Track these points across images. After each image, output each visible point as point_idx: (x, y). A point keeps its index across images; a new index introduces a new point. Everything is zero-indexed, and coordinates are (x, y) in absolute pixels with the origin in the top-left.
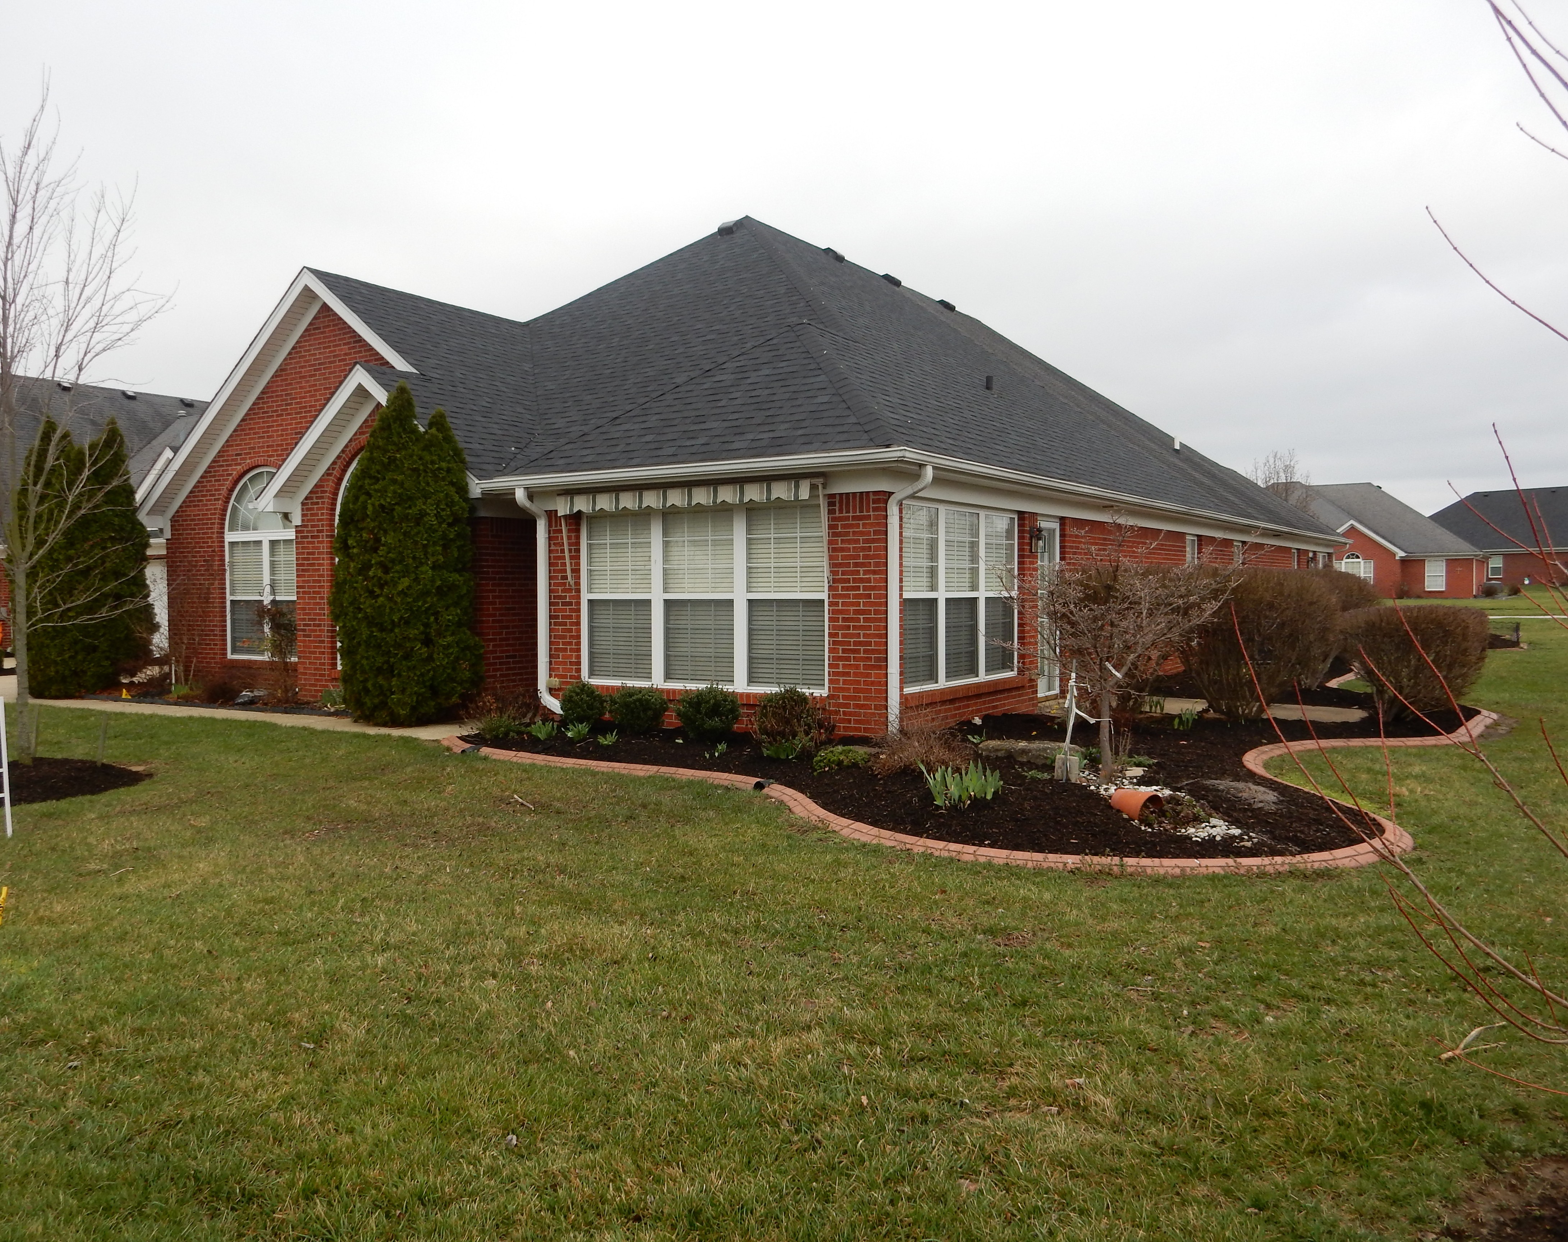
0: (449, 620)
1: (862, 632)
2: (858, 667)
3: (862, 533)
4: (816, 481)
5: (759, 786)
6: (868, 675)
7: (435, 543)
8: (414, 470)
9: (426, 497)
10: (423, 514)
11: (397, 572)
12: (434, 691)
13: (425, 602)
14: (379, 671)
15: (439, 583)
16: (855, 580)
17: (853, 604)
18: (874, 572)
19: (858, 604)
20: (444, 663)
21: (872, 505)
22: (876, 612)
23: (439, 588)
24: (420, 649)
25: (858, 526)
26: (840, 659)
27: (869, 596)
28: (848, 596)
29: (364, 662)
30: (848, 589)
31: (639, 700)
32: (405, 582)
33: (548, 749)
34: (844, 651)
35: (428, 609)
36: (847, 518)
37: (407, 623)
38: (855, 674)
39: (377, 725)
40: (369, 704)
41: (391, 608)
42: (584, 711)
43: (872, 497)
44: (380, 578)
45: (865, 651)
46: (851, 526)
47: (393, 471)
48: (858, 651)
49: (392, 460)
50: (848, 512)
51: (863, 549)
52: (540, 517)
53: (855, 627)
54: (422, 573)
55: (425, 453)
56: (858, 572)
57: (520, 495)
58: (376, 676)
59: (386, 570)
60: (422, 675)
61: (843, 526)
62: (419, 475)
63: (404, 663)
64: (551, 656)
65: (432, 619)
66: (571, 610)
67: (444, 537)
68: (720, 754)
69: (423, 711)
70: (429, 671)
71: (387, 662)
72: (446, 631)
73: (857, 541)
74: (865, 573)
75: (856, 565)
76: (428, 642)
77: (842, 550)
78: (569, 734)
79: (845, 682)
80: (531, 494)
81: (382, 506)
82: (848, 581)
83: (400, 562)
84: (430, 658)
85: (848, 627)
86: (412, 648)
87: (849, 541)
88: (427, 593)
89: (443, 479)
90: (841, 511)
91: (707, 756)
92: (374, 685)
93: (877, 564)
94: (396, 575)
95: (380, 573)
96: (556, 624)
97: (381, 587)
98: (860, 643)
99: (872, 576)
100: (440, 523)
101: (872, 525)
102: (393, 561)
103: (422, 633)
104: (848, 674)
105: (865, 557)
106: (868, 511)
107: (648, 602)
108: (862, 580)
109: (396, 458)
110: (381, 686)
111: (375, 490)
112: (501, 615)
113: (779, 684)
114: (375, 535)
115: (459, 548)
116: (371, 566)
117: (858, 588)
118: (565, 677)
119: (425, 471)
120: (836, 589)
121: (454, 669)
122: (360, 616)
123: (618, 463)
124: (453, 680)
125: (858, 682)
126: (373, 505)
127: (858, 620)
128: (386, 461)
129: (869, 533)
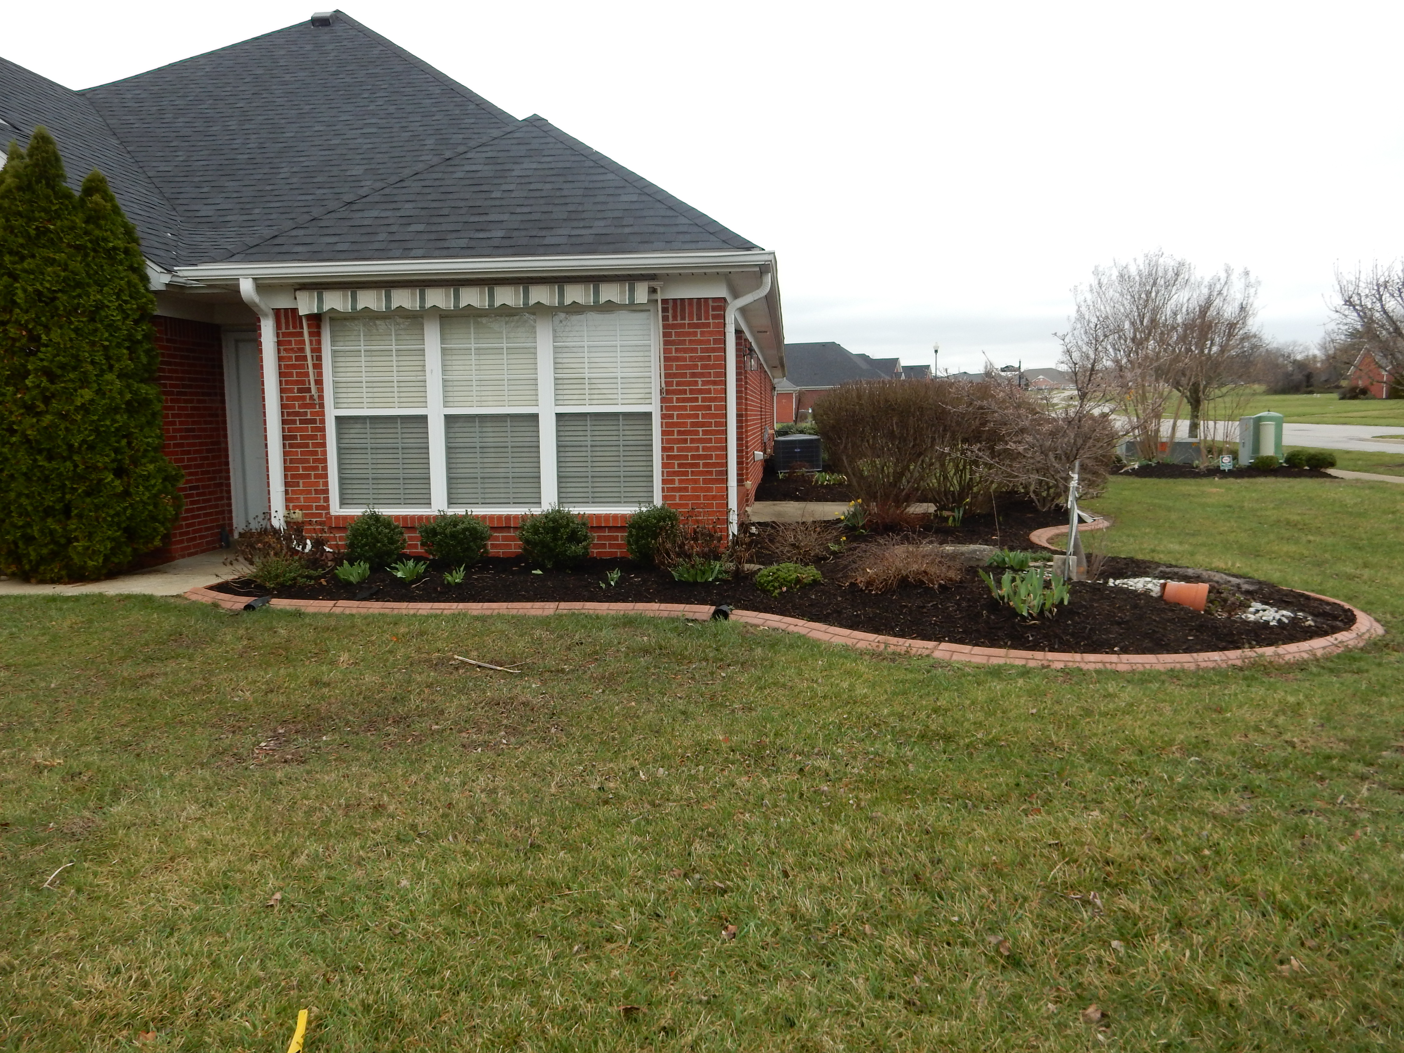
0: (148, 444)
1: (701, 446)
2: (696, 481)
3: (700, 342)
4: (653, 284)
5: (721, 614)
6: (710, 489)
7: (119, 346)
8: (78, 248)
9: (101, 285)
10: (100, 306)
11: (72, 381)
12: (130, 533)
13: (114, 421)
14: (48, 512)
15: (128, 396)
16: (692, 391)
17: (689, 416)
18: (715, 383)
19: (697, 416)
20: (145, 498)
21: (711, 313)
22: (717, 424)
23: (128, 403)
24: (113, 481)
25: (695, 334)
26: (676, 474)
27: (709, 408)
28: (684, 408)
29: (24, 501)
30: (684, 400)
31: (465, 530)
32: (87, 394)
33: (376, 593)
34: (680, 465)
35: (117, 430)
36: (682, 326)
37: (91, 447)
38: (694, 489)
39: (43, 581)
40: (33, 556)
41: (67, 429)
42: (384, 545)
43: (711, 303)
44: (46, 389)
45: (705, 465)
46: (688, 334)
47: (44, 246)
48: (697, 465)
49: (42, 232)
50: (683, 318)
51: (701, 358)
52: (266, 315)
53: (692, 441)
54: (108, 383)
55: (91, 227)
56: (696, 383)
57: (247, 288)
58: (43, 519)
59: (52, 377)
60: (117, 514)
61: (677, 334)
62: (86, 255)
63: (88, 500)
64: (287, 484)
65: (124, 442)
66: (314, 429)
67: (130, 338)
68: (616, 583)
69: (116, 560)
70: (125, 509)
71: (61, 499)
72: (144, 456)
73: (695, 350)
74: (704, 383)
75: (693, 375)
76: (120, 472)
77: (677, 359)
78: (399, 574)
79: (681, 498)
80: (262, 286)
81: (39, 293)
82: (684, 392)
83: (74, 369)
84: (126, 493)
85: (685, 441)
86: (100, 480)
87: (685, 351)
88: (116, 410)
89: (121, 263)
90: (675, 318)
91: (603, 586)
92: (42, 531)
93: (717, 374)
94: (71, 385)
95: (45, 382)
96: (291, 446)
97: (46, 400)
98: (699, 457)
99: (712, 387)
100: (125, 319)
101: (711, 333)
102: (63, 367)
103: (113, 461)
104: (686, 489)
105: (703, 367)
106: (707, 318)
107: (423, 419)
108: (700, 391)
109: (48, 230)
110: (52, 532)
111: (25, 271)
112: (182, 438)
113: (640, 503)
114: (30, 331)
115: (147, 352)
116: (27, 373)
117: (696, 400)
118: (310, 508)
119: (95, 250)
120: (671, 400)
121: (156, 506)
122: (14, 439)
123: (391, 254)
124: (154, 518)
125: (698, 497)
126: (25, 291)
127: (697, 433)
128: (33, 232)
129: (708, 342)
